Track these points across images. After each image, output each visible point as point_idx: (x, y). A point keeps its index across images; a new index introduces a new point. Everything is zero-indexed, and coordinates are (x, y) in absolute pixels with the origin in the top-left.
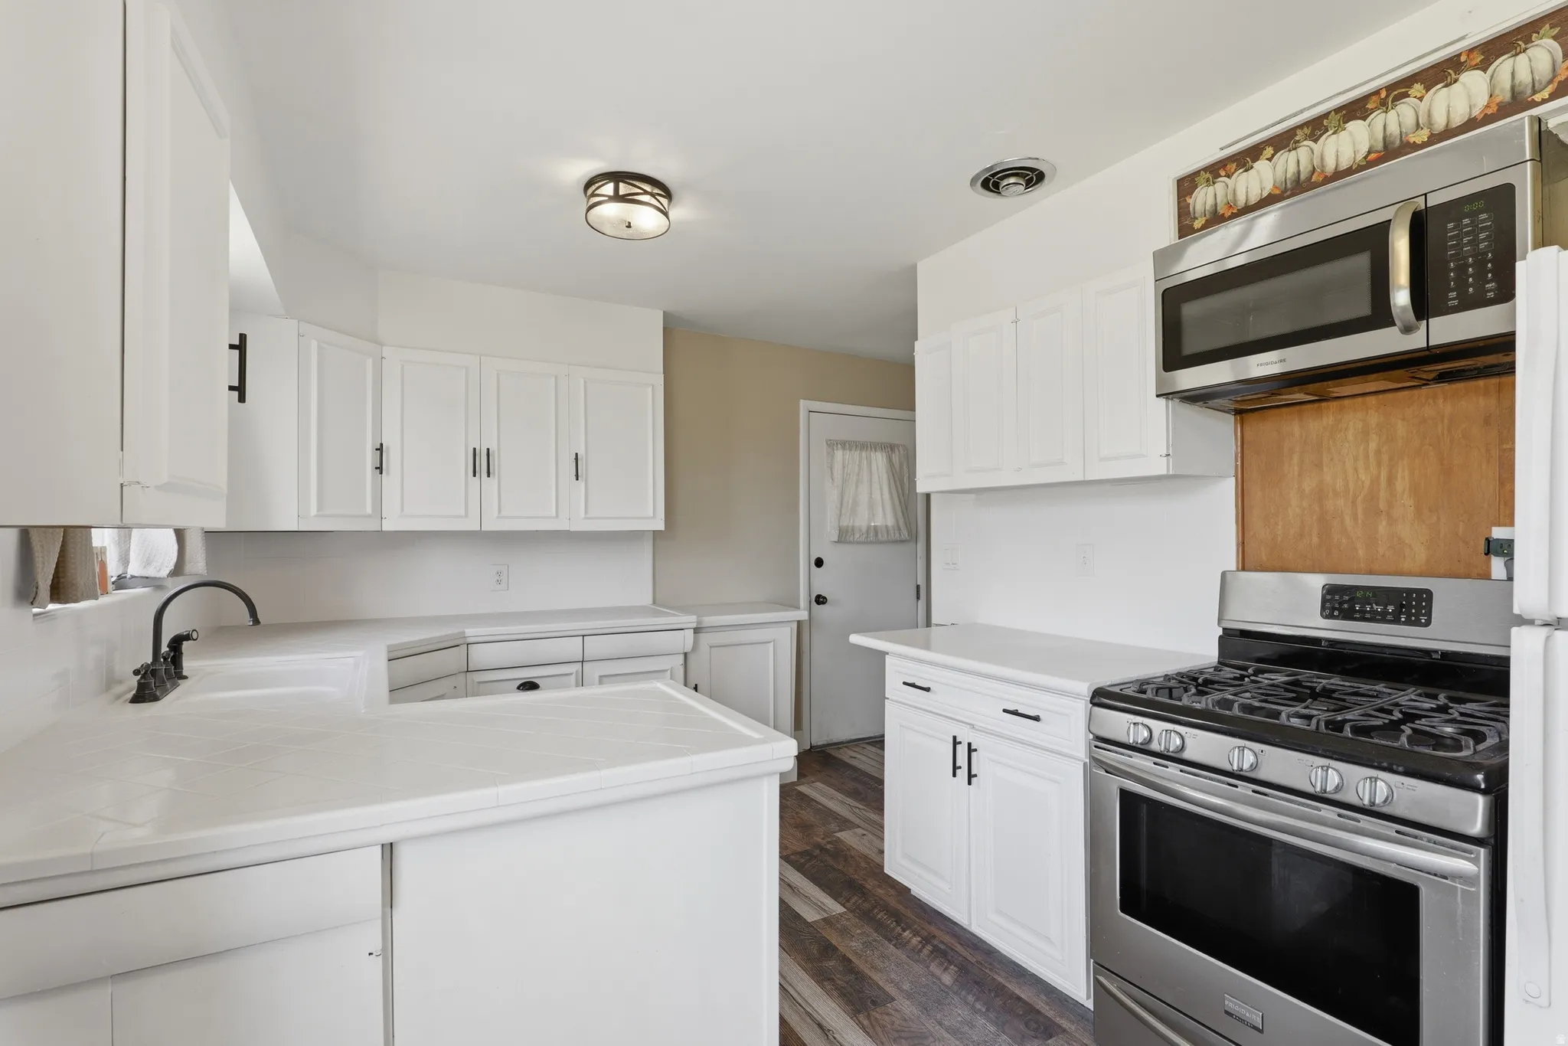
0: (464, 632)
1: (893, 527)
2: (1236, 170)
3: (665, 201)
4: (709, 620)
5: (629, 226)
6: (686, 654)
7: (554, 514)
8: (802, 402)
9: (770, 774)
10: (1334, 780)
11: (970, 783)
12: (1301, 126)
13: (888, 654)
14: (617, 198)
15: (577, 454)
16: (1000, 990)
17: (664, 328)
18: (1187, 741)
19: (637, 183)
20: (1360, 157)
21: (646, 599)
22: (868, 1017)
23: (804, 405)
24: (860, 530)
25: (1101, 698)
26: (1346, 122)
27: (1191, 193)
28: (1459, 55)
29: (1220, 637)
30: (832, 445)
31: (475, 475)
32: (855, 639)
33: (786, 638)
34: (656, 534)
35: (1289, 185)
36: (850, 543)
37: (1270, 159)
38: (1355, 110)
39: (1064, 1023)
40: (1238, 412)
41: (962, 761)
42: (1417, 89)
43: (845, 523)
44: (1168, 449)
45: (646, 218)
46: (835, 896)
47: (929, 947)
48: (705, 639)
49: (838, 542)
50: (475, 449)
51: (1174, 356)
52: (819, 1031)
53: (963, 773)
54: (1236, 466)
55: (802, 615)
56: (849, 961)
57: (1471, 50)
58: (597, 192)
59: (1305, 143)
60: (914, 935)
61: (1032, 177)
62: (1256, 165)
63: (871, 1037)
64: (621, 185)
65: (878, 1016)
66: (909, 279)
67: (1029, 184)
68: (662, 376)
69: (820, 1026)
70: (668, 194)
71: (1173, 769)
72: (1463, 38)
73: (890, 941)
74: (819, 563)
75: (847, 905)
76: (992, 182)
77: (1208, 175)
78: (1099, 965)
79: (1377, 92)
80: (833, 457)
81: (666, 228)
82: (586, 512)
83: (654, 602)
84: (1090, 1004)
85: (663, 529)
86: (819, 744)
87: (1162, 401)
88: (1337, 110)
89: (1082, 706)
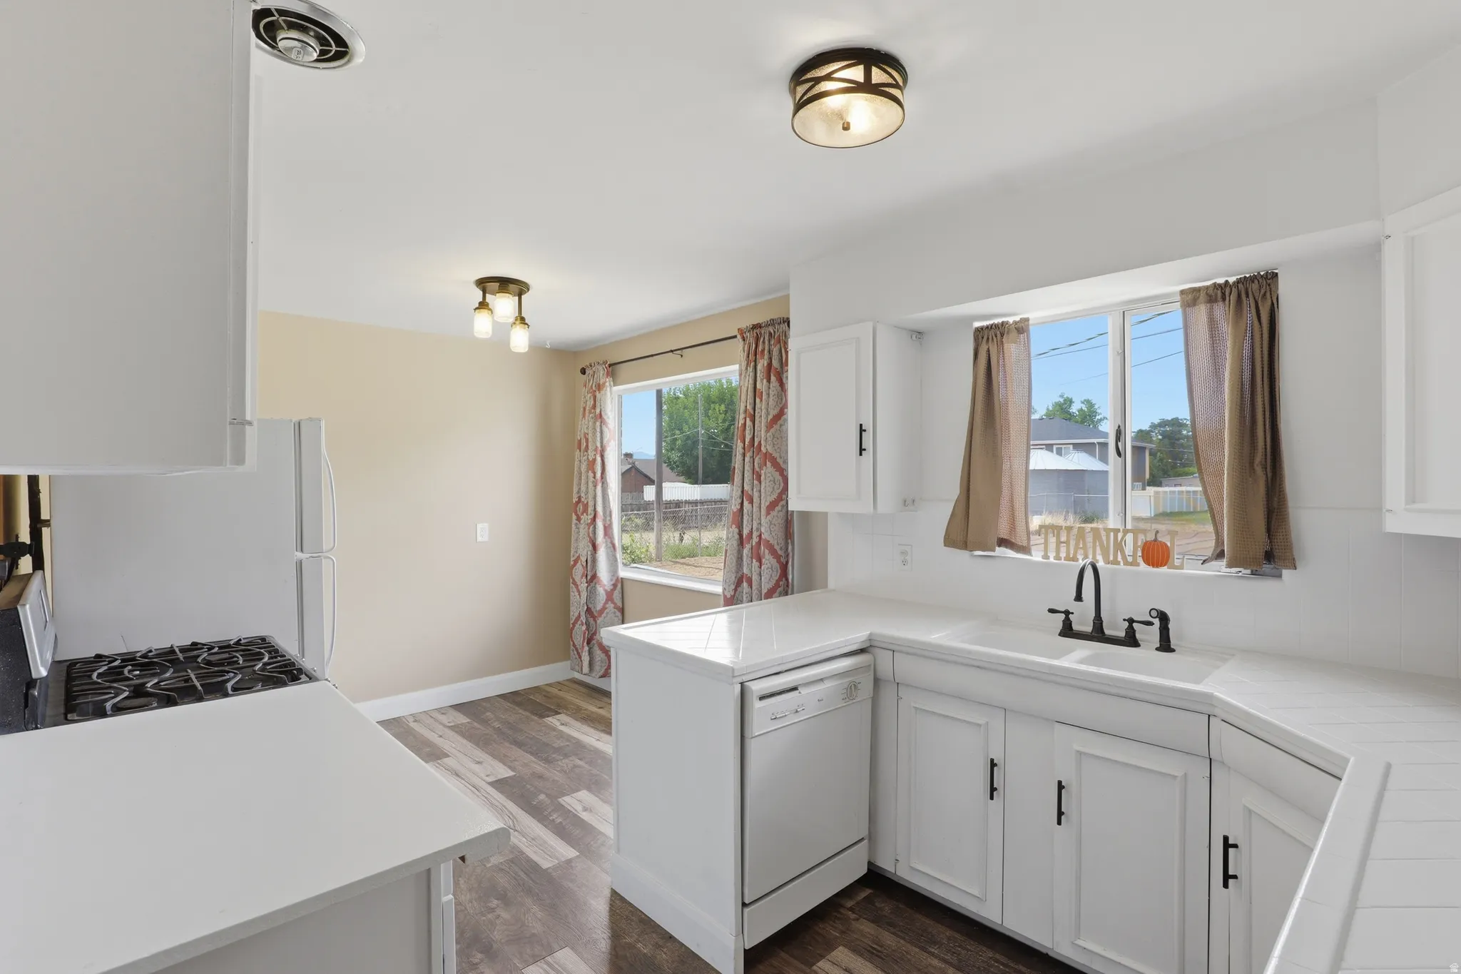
5: (847, 127)
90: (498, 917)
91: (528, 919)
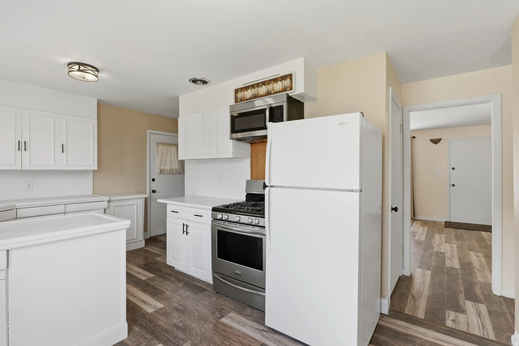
0: (15, 205)
1: (178, 169)
2: (245, 90)
3: (96, 73)
4: (113, 198)
5: (84, 78)
6: (105, 209)
7: (53, 164)
8: (148, 130)
9: (124, 229)
10: (257, 221)
11: (187, 235)
12: (256, 84)
13: (167, 204)
14: (79, 70)
15: (63, 144)
16: (194, 285)
17: (97, 103)
18: (229, 217)
19: (87, 67)
20: (264, 93)
21: (91, 193)
22: (157, 297)
23: (149, 131)
24: (167, 170)
25: (215, 210)
26: (262, 86)
27: (237, 93)
28: (278, 78)
29: (246, 195)
30: (158, 144)
31: (19, 150)
32: (159, 201)
33: (141, 203)
34: (94, 171)
35: (254, 96)
36: (164, 174)
37: (251, 90)
38: (264, 83)
39: (208, 289)
40: (251, 143)
41: (185, 230)
42: (272, 82)
43: (162, 168)
44: (233, 151)
45: (90, 77)
46: (152, 273)
47: (177, 280)
48: (112, 204)
49: (160, 173)
50: (19, 141)
51: (233, 131)
52: (142, 302)
53: (185, 233)
54: (251, 156)
55: (147, 196)
56: (154, 286)
57: (280, 77)
58: (72, 67)
59: (256, 88)
60: (174, 278)
61: (205, 82)
62: (248, 90)
63: (157, 301)
64: (81, 67)
65: (160, 296)
66: (177, 100)
67: (204, 83)
68: (97, 120)
69: (143, 301)
70: (98, 70)
71: (227, 223)
72: (279, 75)
73: (166, 280)
74: (153, 180)
75: (156, 274)
76: (194, 81)
77: (240, 90)
78: (215, 272)
79: (267, 81)
80: (158, 148)
81: (97, 80)
82: (66, 163)
83: (93, 194)
84: (212, 283)
85: (97, 169)
86: (153, 236)
87: (232, 140)
88: (261, 82)
89: (210, 212)
90: (177, 304)
91: (165, 320)
